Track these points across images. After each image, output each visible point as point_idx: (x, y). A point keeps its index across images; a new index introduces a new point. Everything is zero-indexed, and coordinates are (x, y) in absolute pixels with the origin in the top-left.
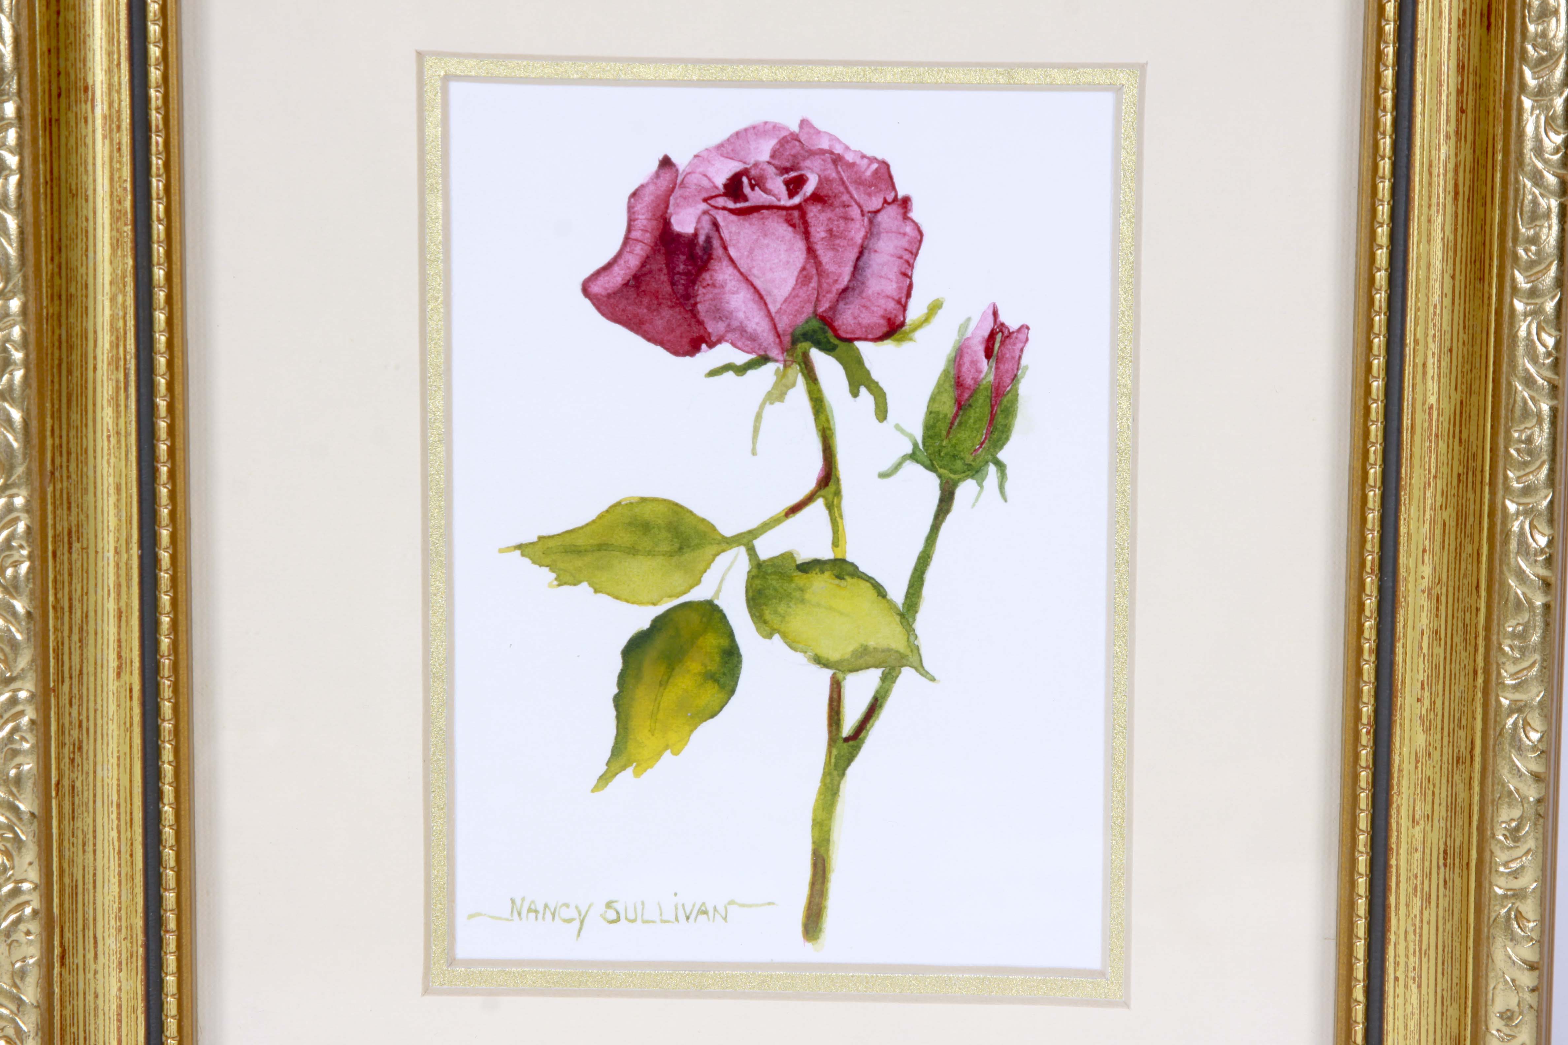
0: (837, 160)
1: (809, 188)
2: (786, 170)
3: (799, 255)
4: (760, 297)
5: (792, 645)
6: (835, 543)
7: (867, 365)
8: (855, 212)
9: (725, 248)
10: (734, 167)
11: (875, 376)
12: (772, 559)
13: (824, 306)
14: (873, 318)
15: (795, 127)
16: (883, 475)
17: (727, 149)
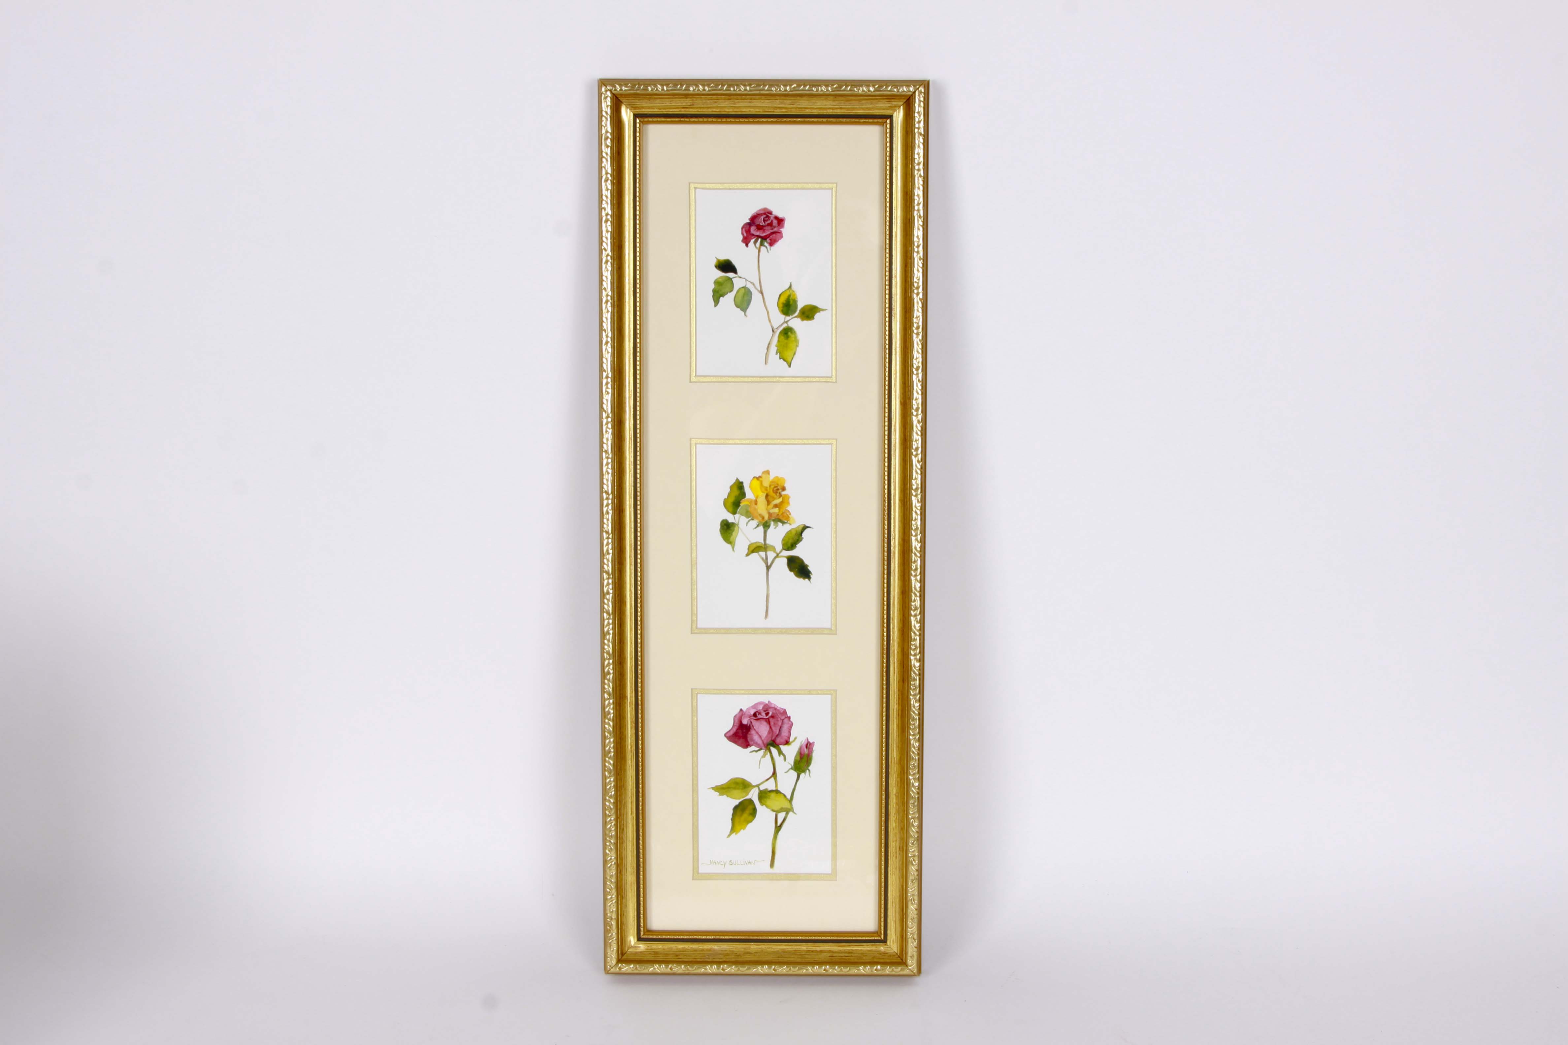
0: (776, 709)
1: (770, 714)
2: (765, 711)
3: (768, 728)
4: (760, 737)
5: (767, 807)
6: (776, 786)
7: (782, 750)
8: (779, 719)
9: (753, 727)
10: (755, 711)
11: (784, 752)
12: (763, 790)
13: (773, 738)
14: (783, 741)
15: (767, 703)
16: (785, 772)
17: (753, 707)
